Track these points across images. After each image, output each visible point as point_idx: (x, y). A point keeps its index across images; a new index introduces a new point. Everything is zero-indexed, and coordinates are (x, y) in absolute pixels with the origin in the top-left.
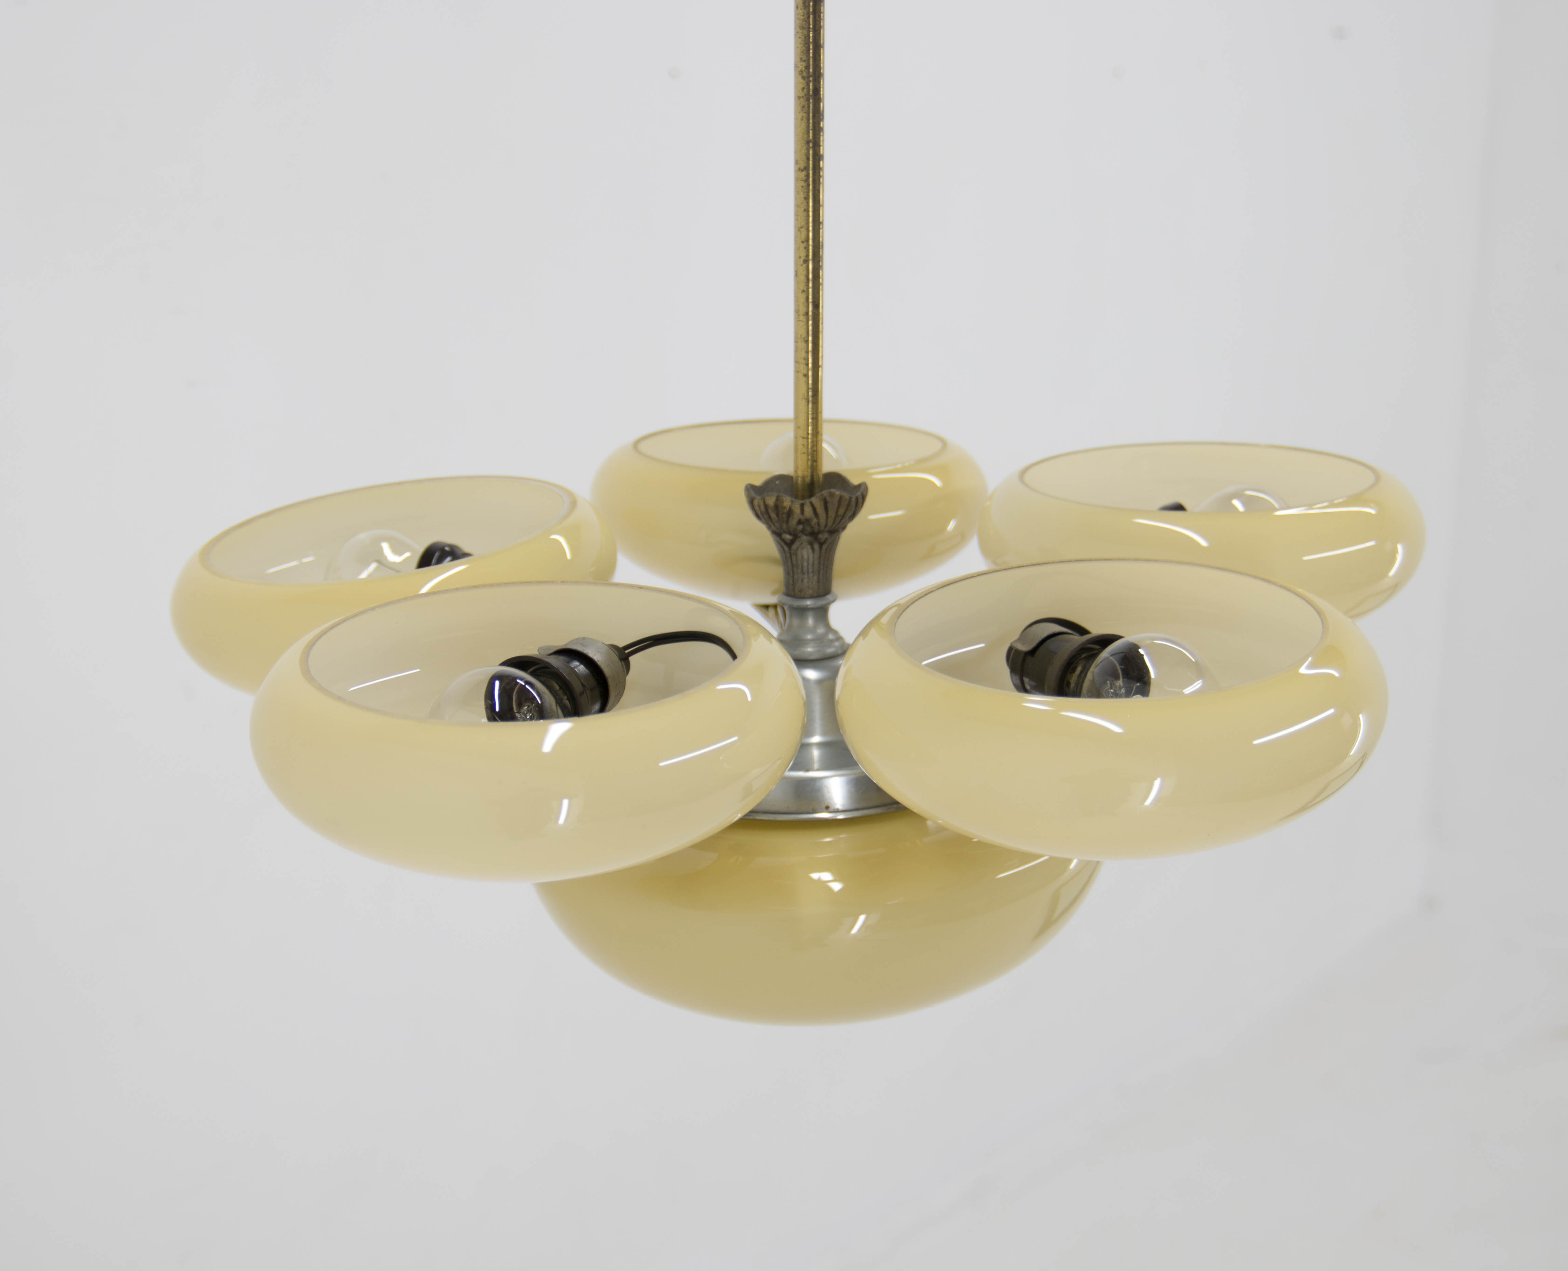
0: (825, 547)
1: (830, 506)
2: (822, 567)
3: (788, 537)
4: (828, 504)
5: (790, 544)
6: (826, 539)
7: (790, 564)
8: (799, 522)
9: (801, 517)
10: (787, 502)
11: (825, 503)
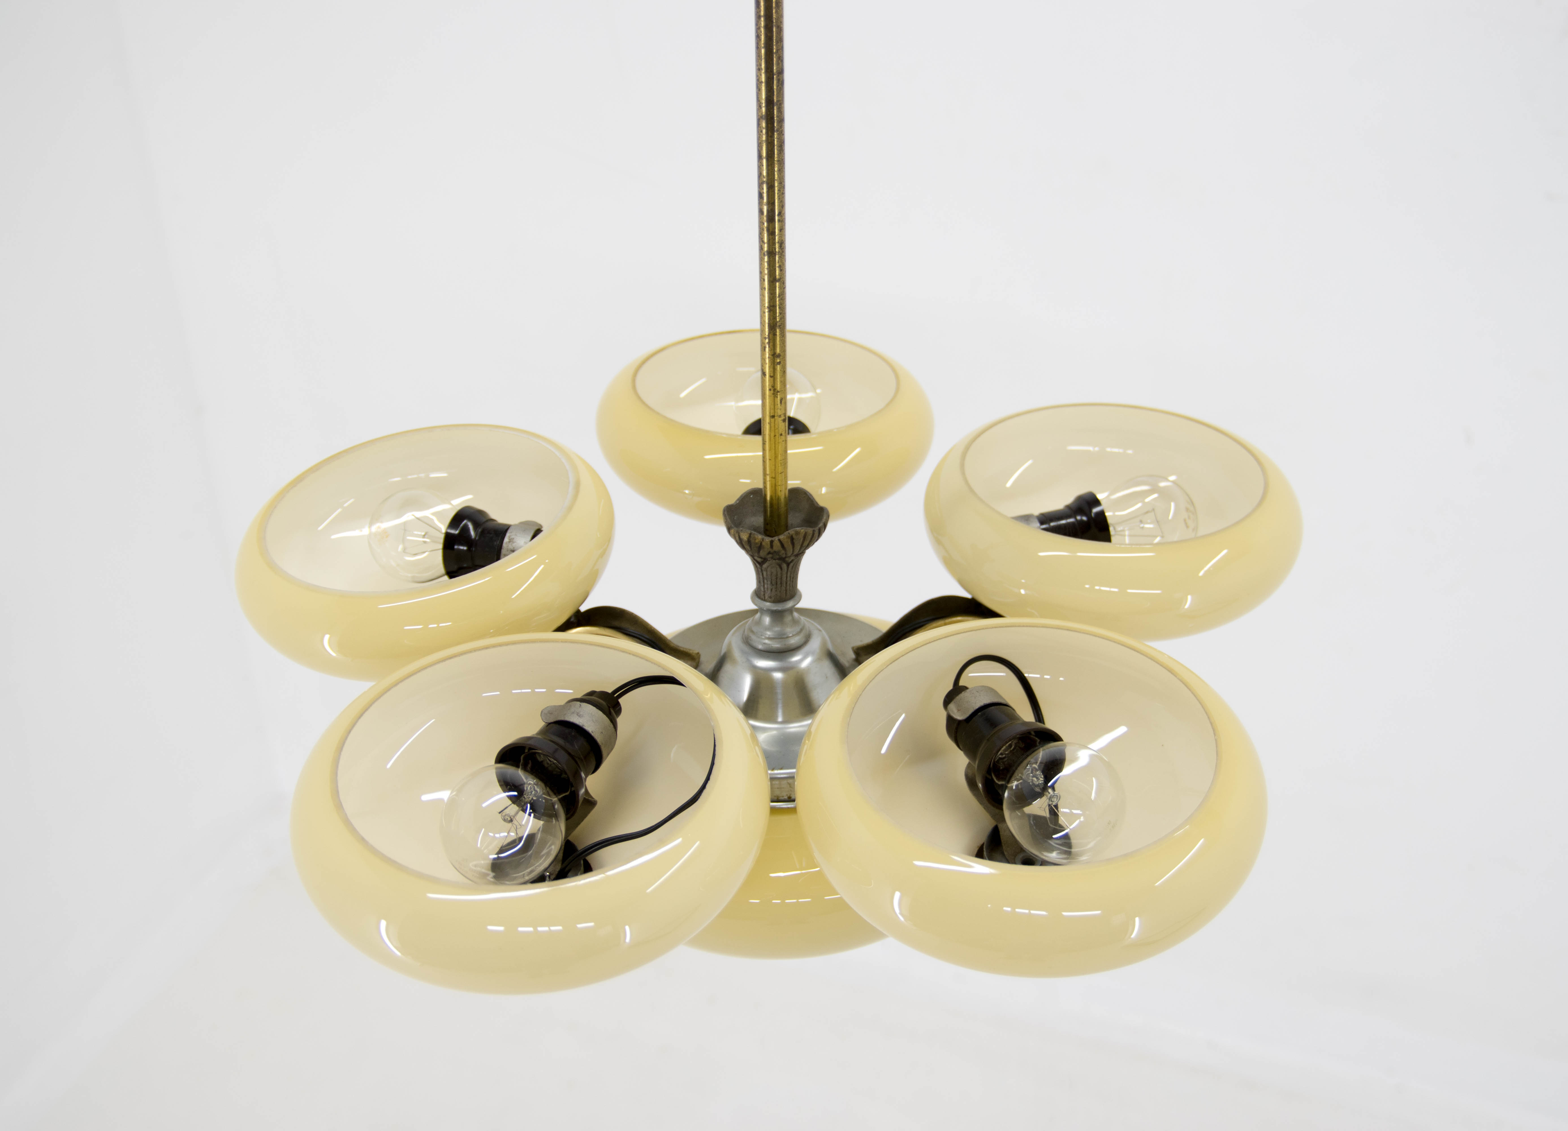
0: (792, 565)
1: (796, 542)
2: (789, 579)
3: (759, 560)
4: (794, 541)
5: (761, 564)
6: (793, 560)
7: (761, 577)
8: (769, 553)
9: (770, 550)
10: (759, 537)
11: (792, 539)
